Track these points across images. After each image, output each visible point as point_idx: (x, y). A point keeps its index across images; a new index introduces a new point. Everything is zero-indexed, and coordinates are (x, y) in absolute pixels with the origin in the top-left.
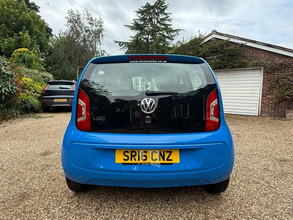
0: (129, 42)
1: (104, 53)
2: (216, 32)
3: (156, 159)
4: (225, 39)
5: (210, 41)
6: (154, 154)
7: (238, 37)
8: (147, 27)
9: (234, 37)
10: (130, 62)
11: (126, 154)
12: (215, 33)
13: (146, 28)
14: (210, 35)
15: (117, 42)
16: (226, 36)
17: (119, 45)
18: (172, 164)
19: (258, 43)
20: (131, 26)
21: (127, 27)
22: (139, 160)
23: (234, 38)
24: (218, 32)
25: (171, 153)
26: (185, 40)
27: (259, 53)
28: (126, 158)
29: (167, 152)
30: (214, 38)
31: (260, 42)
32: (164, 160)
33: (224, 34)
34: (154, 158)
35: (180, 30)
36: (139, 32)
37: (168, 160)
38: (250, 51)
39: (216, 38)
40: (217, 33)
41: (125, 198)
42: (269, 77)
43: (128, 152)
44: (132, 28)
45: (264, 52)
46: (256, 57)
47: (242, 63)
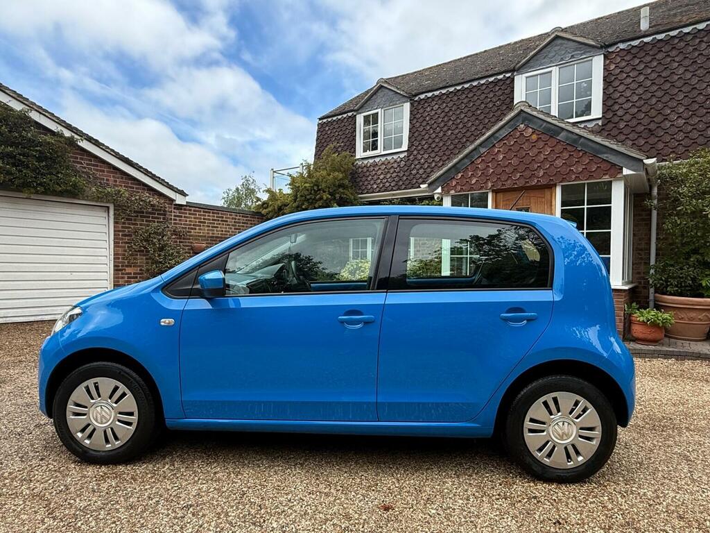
4: (17, 106)
7: (53, 115)
9: (41, 111)
16: (15, 96)
19: (104, 148)
23: (40, 113)
27: (104, 171)
31: (108, 148)
38: (82, 159)
42: (127, 228)
45: (112, 172)
46: (96, 178)
47: (75, 186)
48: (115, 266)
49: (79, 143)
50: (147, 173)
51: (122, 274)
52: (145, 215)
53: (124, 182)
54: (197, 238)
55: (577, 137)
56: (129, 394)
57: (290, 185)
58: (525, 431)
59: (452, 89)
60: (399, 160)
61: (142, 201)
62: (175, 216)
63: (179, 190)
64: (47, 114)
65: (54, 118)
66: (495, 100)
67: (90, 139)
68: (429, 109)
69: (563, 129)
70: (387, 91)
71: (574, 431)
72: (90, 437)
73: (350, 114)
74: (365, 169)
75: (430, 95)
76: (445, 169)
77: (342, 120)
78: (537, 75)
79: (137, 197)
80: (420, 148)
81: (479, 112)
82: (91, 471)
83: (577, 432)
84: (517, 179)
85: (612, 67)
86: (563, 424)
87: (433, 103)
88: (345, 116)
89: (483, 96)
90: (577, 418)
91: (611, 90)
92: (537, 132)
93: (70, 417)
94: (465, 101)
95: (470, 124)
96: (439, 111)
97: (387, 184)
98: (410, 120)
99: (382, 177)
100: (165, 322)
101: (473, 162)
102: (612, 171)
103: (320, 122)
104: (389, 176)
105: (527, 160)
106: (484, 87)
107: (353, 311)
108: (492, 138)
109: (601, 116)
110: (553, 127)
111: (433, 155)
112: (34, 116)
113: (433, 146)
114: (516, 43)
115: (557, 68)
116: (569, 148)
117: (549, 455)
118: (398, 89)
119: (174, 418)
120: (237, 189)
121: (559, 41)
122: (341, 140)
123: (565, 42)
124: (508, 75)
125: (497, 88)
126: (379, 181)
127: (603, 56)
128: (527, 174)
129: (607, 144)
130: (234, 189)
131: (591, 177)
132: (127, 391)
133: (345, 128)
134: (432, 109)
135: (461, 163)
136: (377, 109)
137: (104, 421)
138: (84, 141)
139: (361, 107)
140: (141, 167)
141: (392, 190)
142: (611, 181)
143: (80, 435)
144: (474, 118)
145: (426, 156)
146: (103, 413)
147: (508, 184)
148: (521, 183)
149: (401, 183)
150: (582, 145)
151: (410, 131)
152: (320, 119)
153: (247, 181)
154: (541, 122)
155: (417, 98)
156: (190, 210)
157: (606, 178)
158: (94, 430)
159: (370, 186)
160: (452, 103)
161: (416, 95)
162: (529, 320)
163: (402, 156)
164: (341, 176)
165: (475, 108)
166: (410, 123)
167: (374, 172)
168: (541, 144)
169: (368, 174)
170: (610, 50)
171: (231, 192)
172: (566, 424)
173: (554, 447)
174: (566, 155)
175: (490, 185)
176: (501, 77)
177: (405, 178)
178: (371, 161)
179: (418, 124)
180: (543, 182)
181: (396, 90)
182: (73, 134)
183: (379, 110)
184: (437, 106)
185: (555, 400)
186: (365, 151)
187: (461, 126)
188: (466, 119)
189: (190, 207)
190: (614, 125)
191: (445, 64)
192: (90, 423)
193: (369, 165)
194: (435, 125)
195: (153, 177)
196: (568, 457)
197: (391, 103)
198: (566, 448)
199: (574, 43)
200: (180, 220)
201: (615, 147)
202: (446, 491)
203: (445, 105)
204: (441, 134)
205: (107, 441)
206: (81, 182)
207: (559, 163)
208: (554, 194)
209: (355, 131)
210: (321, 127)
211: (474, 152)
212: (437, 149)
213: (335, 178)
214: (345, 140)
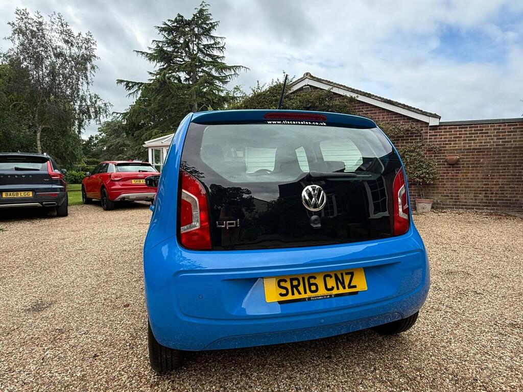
0: (148, 82)
1: (96, 101)
2: (311, 76)
3: (332, 289)
4: (326, 87)
5: (301, 89)
6: (328, 279)
7: (345, 86)
8: (180, 58)
9: (339, 86)
10: (269, 122)
11: (282, 284)
12: (309, 78)
13: (178, 59)
14: (302, 80)
15: (121, 81)
16: (327, 83)
17: (127, 87)
18: (356, 293)
19: (373, 97)
20: (148, 54)
21: (140, 55)
22: (305, 293)
23: (339, 88)
24: (314, 76)
25: (352, 274)
26: (261, 86)
27: (376, 113)
28: (284, 292)
29: (347, 274)
30: (308, 85)
31: (376, 97)
32: (344, 288)
33: (324, 80)
34: (329, 287)
35: (240, 66)
36: (163, 65)
37: (350, 287)
38: (362, 108)
39: (310, 86)
40: (313, 78)
41: (258, 366)
43: (285, 281)
44: (151, 57)
45: (382, 112)
49: (358, 99)
50: (404, 107)
52: (404, 138)
53: (389, 117)
54: (452, 152)
61: (397, 128)
62: (430, 136)
63: (432, 114)
64: (341, 87)
65: (345, 88)
67: (365, 94)
112: (335, 90)
140: (400, 104)
156: (445, 129)
189: (445, 126)
195: (409, 109)
200: (435, 138)
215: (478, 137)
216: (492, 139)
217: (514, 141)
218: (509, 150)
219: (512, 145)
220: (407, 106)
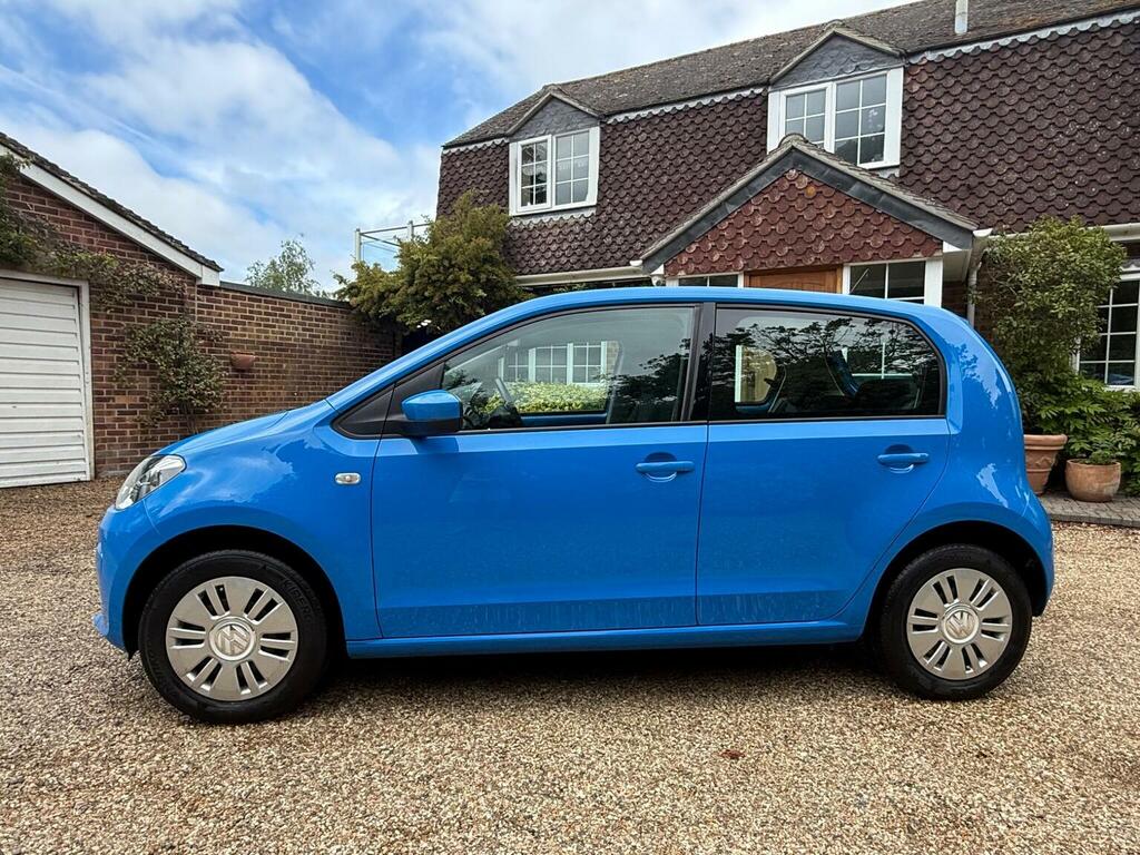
19: (68, 179)
27: (68, 223)
31: (75, 180)
38: (27, 199)
42: (114, 325)
45: (84, 226)
46: (54, 235)
47: (17, 247)
48: (94, 393)
49: (22, 171)
50: (148, 228)
51: (108, 406)
52: (146, 302)
53: (106, 244)
54: (239, 344)
55: (875, 193)
56: (281, 603)
57: (401, 256)
58: (910, 628)
59: (668, 109)
60: (582, 220)
61: (142, 277)
62: (199, 306)
63: (207, 261)
66: (737, 131)
67: (41, 163)
68: (631, 139)
69: (856, 180)
70: (561, 105)
71: (976, 625)
72: (211, 679)
73: (498, 141)
74: (525, 234)
75: (632, 116)
76: (670, 237)
77: (484, 151)
78: (804, 94)
79: (134, 271)
80: (616, 202)
81: (712, 148)
82: (220, 735)
83: (980, 625)
84: (784, 256)
85: (916, 87)
86: (962, 616)
87: (639, 130)
88: (489, 143)
89: (718, 123)
90: (980, 606)
91: (914, 123)
92: (815, 182)
93: (173, 648)
94: (691, 129)
95: (698, 166)
96: (648, 144)
97: (564, 260)
98: (601, 156)
99: (554, 247)
100: (342, 478)
101: (716, 226)
102: (927, 246)
103: (446, 152)
104: (565, 246)
105: (801, 226)
106: (721, 108)
107: (660, 454)
108: (746, 190)
109: (898, 163)
110: (840, 176)
111: (638, 214)
113: (639, 199)
114: (756, 41)
115: (835, 84)
116: (864, 209)
117: (941, 662)
118: (580, 103)
119: (362, 637)
120: (273, 263)
121: (838, 43)
122: (483, 185)
123: (847, 43)
124: (758, 91)
125: (741, 111)
126: (550, 254)
127: (902, 70)
128: (800, 247)
129: (921, 205)
130: (267, 263)
131: (896, 255)
132: (277, 597)
133: (489, 164)
134: (637, 140)
135: (695, 228)
136: (544, 134)
137: (237, 650)
138: (32, 166)
139: (518, 131)
140: (139, 218)
141: (572, 269)
142: (925, 262)
143: (191, 677)
144: (704, 157)
145: (627, 215)
146: (236, 638)
147: (771, 263)
148: (790, 262)
149: (586, 258)
150: (884, 205)
151: (600, 174)
152: (445, 148)
153: (290, 249)
154: (823, 168)
155: (611, 121)
156: (227, 296)
157: (918, 257)
158: (219, 666)
159: (534, 263)
160: (668, 132)
161: (609, 116)
162: (918, 463)
163: (588, 213)
164: (490, 243)
165: (705, 141)
166: (601, 160)
167: (540, 240)
168: (822, 202)
169: (530, 241)
170: (913, 62)
171: (262, 269)
172: (965, 615)
173: (948, 649)
174: (859, 220)
175: (742, 263)
176: (746, 93)
177: (593, 250)
178: (535, 221)
179: (613, 163)
180: (825, 260)
181: (577, 105)
182: (11, 153)
183: (549, 137)
184: (644, 135)
185: (951, 581)
186: (524, 204)
187: (683, 169)
188: (692, 158)
189: (226, 290)
190: (917, 177)
191: (645, 67)
192: (211, 654)
193: (531, 227)
194: (642, 166)
195: (161, 236)
196: (967, 662)
197: (567, 127)
198: (964, 651)
199: (860, 47)
200: (209, 313)
201: (933, 210)
202: (804, 723)
203: (657, 133)
204: (652, 181)
205: (243, 683)
206: (30, 239)
207: (848, 231)
208: (839, 280)
209: (507, 170)
210: (448, 162)
211: (717, 211)
212: (645, 205)
213: (478, 247)
214: (490, 185)
215: (277, 321)
216: (297, 329)
217: (324, 337)
218: (318, 351)
219: (321, 342)
220: (156, 228)
